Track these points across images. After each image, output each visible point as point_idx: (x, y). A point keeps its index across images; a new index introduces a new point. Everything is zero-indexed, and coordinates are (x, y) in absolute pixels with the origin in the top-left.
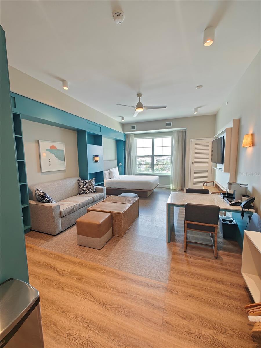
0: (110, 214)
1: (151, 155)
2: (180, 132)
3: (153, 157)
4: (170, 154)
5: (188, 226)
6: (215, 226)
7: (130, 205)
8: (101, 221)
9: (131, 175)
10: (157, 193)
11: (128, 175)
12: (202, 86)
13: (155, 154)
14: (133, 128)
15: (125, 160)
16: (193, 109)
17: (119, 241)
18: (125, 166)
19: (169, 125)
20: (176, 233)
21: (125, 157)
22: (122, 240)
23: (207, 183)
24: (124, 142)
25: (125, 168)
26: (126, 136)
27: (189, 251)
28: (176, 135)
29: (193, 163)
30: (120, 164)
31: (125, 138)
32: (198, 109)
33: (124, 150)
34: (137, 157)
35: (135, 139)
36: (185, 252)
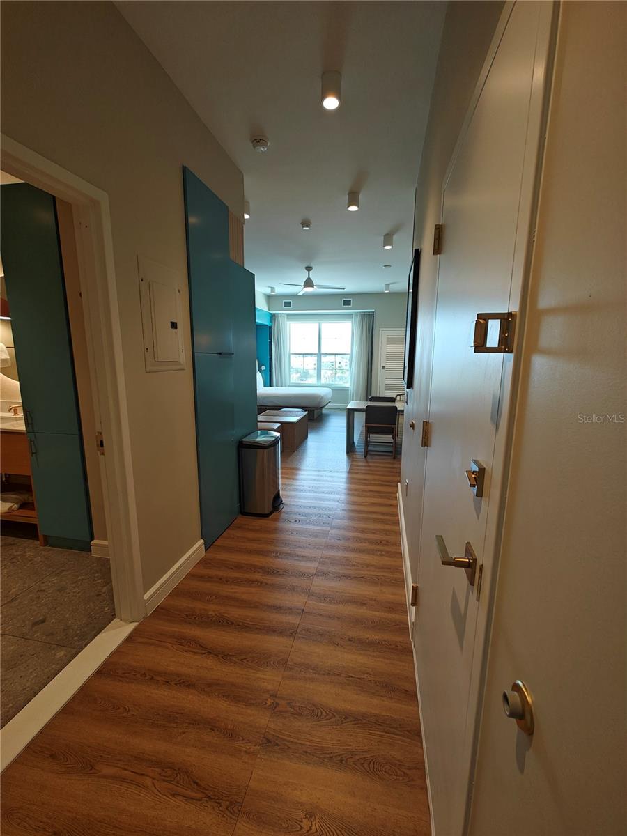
0: (280, 424)
1: (317, 352)
2: (364, 315)
3: (319, 355)
4: (349, 352)
5: (369, 430)
6: (393, 426)
7: (301, 417)
8: (275, 428)
9: (282, 386)
10: (327, 415)
11: (277, 386)
12: (390, 266)
13: (323, 351)
14: (287, 304)
15: (271, 359)
16: (384, 285)
17: (291, 455)
18: (271, 370)
19: (347, 303)
20: (357, 447)
21: (271, 355)
22: (295, 453)
23: (400, 395)
24: (270, 328)
25: (271, 376)
26: (273, 317)
27: (368, 457)
28: (358, 319)
29: (383, 367)
30: (263, 368)
31: (271, 322)
32: (391, 285)
33: (271, 343)
34: (292, 356)
35: (288, 323)
36: (365, 457)
